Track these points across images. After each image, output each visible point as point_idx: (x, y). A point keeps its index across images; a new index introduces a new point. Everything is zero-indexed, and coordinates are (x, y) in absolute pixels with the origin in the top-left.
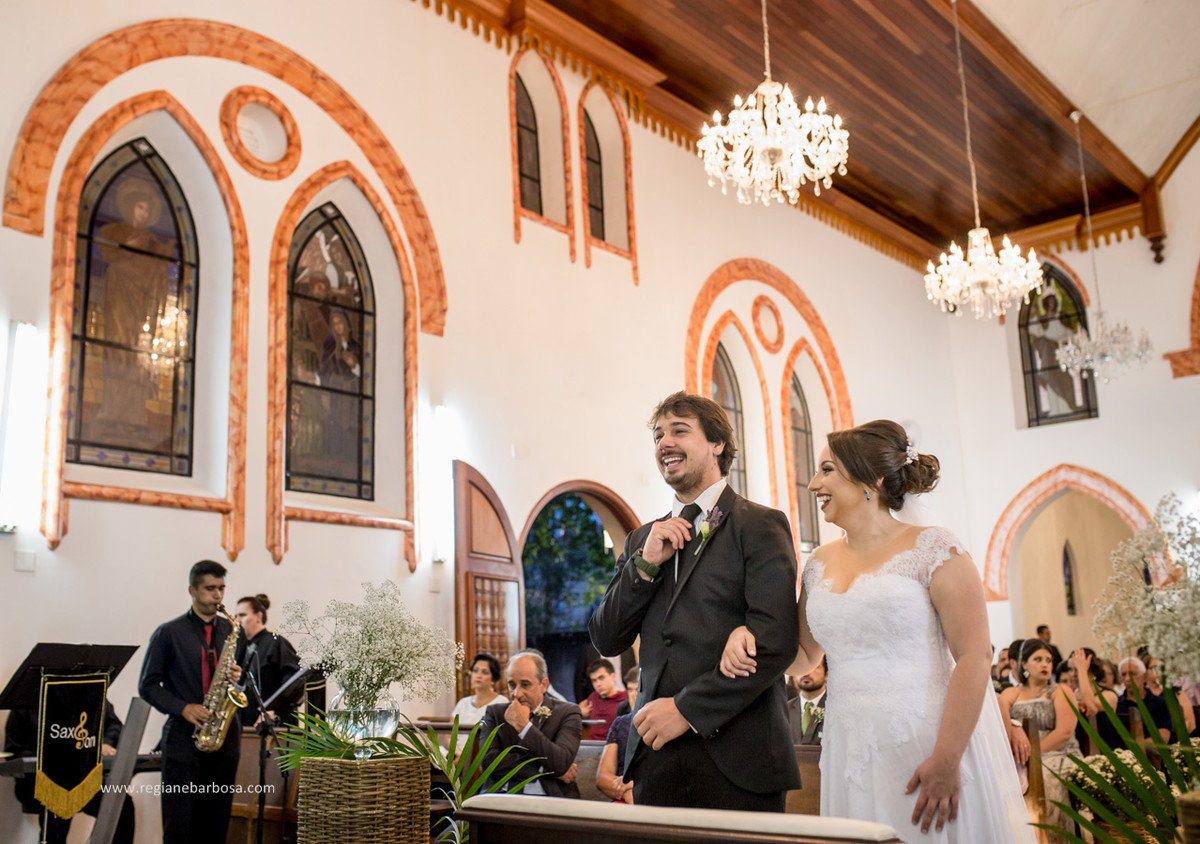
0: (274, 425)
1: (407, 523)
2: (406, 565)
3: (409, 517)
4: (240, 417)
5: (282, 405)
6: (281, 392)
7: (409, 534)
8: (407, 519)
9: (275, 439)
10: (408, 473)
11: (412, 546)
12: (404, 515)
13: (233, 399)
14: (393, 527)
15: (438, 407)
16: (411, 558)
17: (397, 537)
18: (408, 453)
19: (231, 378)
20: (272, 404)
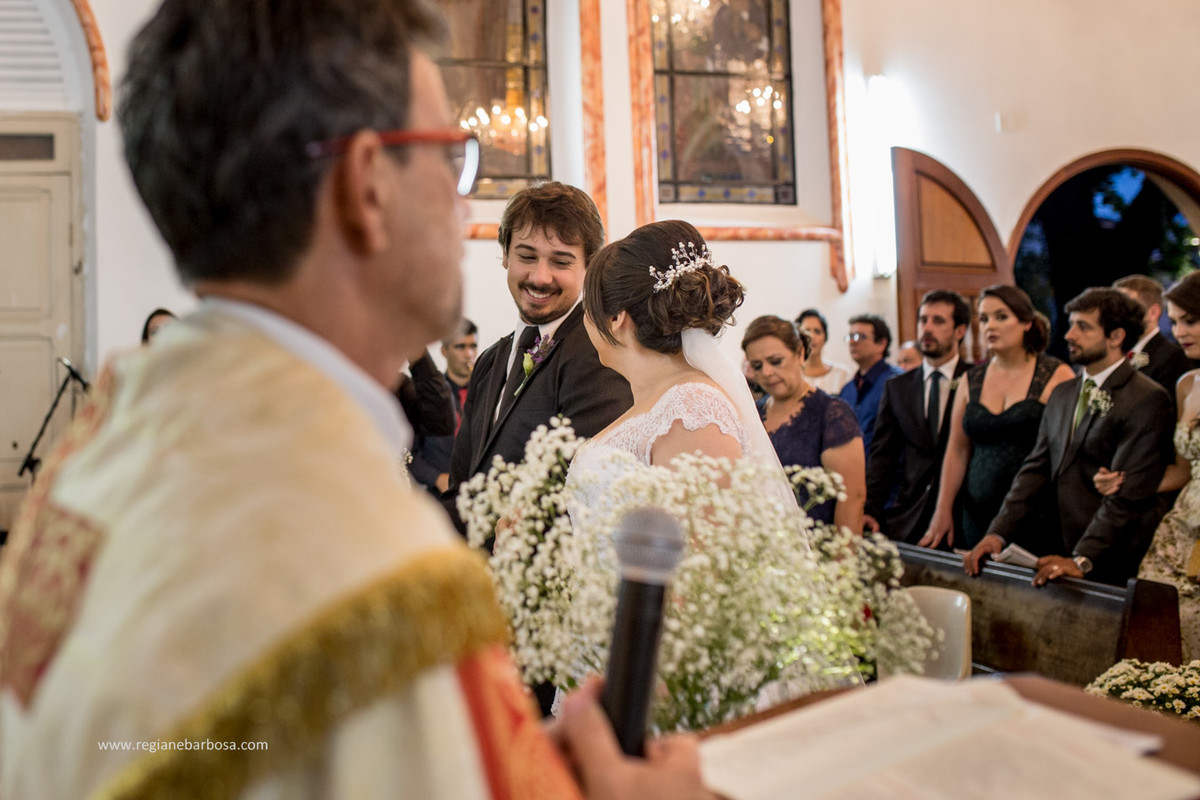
0: (640, 131)
1: (834, 233)
2: (833, 284)
3: (836, 224)
4: (595, 127)
5: (648, 106)
6: (647, 91)
7: (836, 245)
8: (834, 226)
9: (640, 147)
10: (834, 168)
11: (841, 260)
12: (828, 220)
13: (586, 107)
14: (811, 238)
15: (874, 79)
16: (840, 274)
17: (819, 253)
18: (832, 143)
19: (583, 82)
20: (636, 106)
